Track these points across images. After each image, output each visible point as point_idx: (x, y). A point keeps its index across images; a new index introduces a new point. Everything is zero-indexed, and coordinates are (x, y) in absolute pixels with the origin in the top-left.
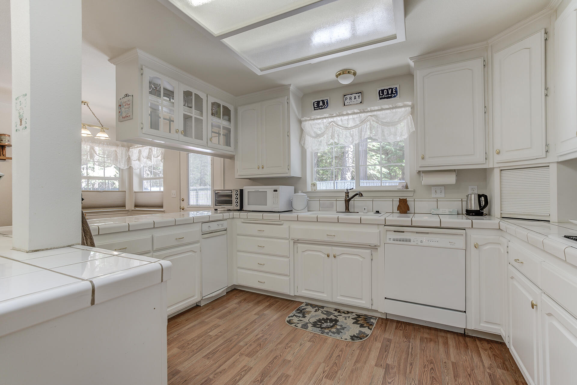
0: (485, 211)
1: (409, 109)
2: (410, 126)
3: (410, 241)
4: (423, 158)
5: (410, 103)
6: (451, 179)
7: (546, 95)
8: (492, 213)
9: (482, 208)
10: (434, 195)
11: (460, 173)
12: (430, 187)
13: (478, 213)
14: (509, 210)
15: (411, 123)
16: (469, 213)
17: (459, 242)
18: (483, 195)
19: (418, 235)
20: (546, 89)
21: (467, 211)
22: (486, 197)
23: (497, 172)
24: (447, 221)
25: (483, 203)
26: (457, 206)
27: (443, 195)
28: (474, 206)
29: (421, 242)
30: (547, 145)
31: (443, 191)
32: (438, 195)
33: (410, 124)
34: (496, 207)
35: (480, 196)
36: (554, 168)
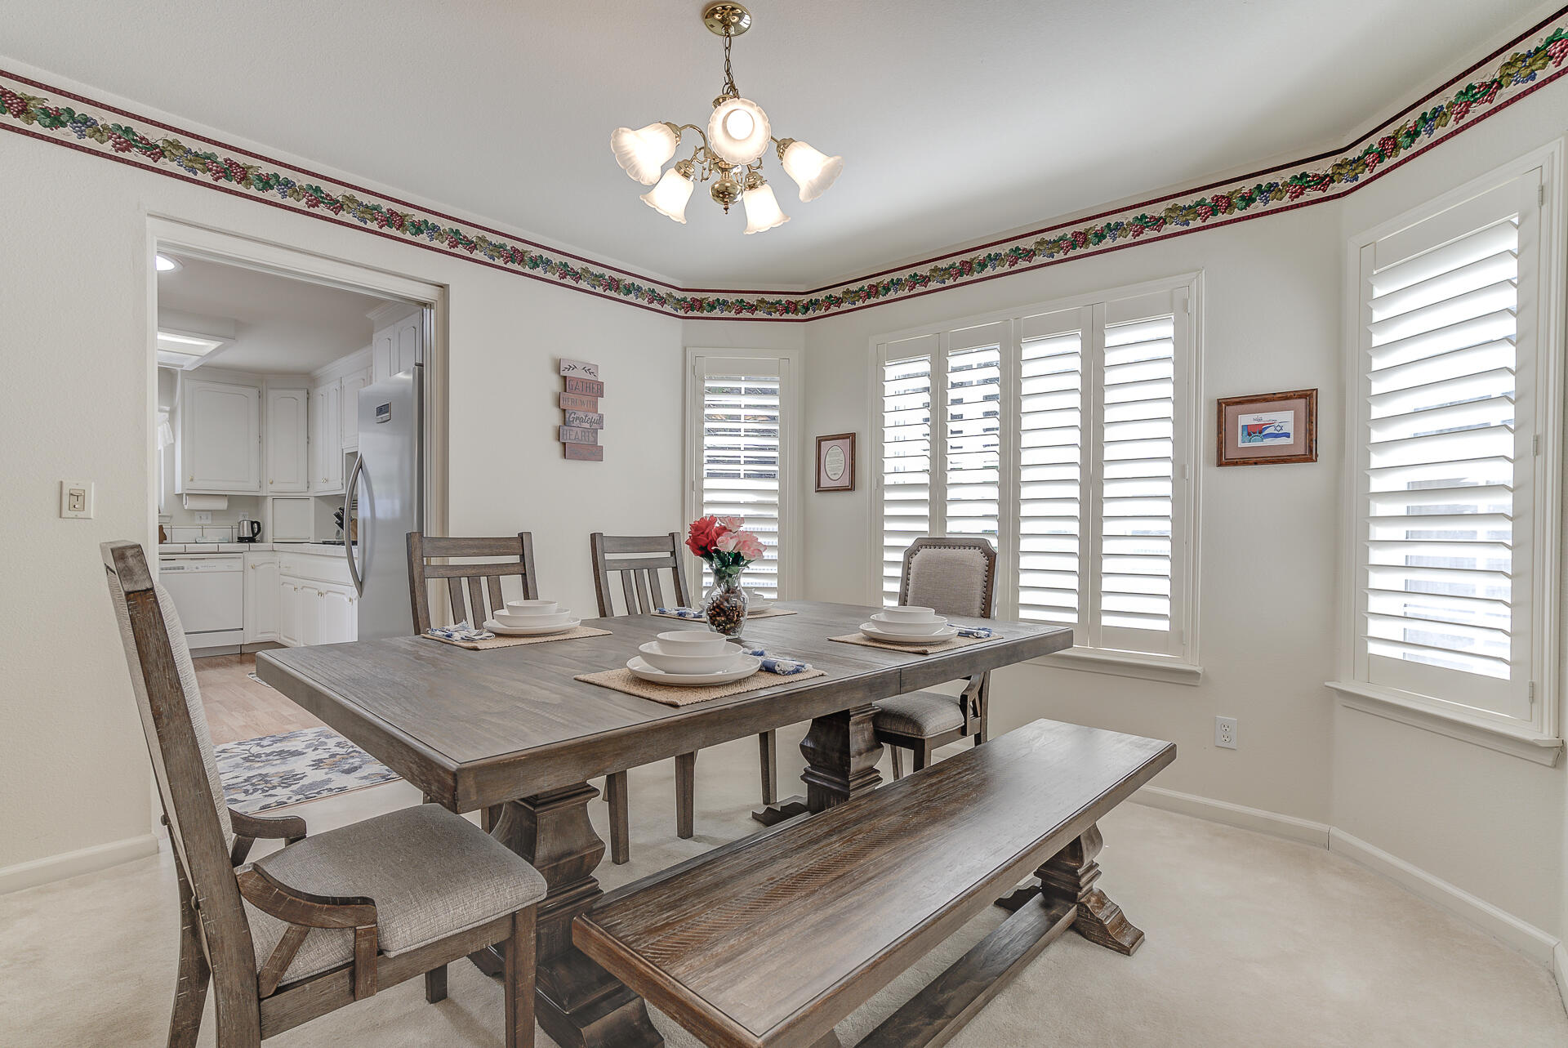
0: (258, 538)
1: (167, 415)
2: (167, 437)
3: (183, 568)
4: (192, 480)
5: (168, 409)
6: (222, 505)
7: (308, 443)
8: (265, 539)
9: (255, 535)
10: (198, 522)
11: (231, 499)
12: (192, 512)
13: (251, 540)
14: (281, 534)
15: (169, 432)
16: (241, 540)
17: (237, 565)
18: (256, 522)
19: (192, 561)
20: (308, 438)
21: (239, 538)
22: (258, 524)
23: (270, 500)
24: (224, 547)
25: (256, 530)
26: (226, 533)
27: (209, 522)
28: (247, 533)
29: (197, 568)
30: (308, 482)
31: (210, 517)
32: (204, 522)
33: (166, 433)
34: (268, 532)
35: (252, 523)
36: (312, 499)
